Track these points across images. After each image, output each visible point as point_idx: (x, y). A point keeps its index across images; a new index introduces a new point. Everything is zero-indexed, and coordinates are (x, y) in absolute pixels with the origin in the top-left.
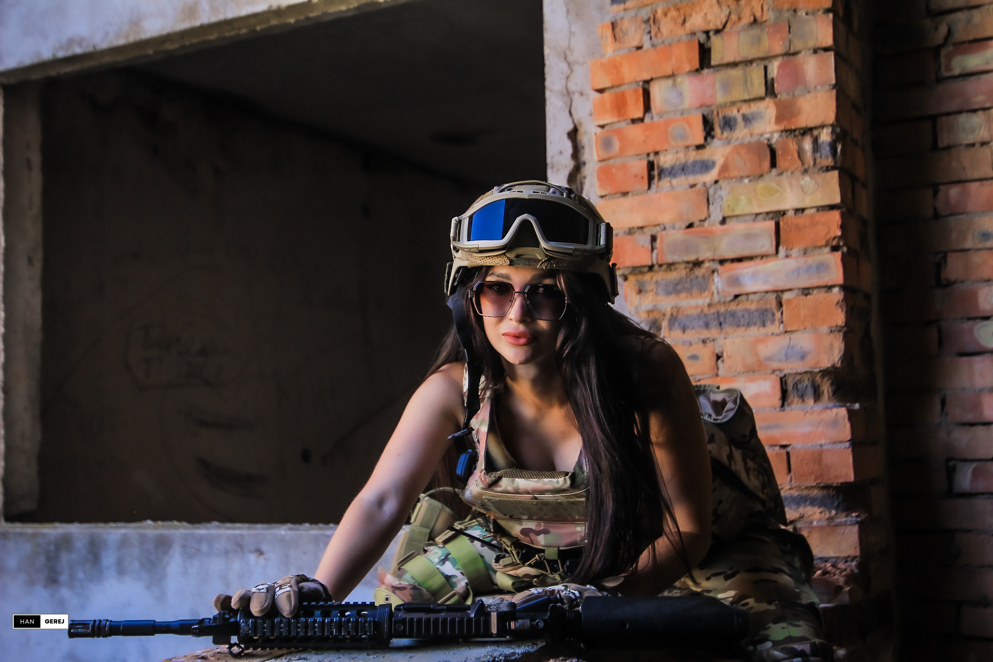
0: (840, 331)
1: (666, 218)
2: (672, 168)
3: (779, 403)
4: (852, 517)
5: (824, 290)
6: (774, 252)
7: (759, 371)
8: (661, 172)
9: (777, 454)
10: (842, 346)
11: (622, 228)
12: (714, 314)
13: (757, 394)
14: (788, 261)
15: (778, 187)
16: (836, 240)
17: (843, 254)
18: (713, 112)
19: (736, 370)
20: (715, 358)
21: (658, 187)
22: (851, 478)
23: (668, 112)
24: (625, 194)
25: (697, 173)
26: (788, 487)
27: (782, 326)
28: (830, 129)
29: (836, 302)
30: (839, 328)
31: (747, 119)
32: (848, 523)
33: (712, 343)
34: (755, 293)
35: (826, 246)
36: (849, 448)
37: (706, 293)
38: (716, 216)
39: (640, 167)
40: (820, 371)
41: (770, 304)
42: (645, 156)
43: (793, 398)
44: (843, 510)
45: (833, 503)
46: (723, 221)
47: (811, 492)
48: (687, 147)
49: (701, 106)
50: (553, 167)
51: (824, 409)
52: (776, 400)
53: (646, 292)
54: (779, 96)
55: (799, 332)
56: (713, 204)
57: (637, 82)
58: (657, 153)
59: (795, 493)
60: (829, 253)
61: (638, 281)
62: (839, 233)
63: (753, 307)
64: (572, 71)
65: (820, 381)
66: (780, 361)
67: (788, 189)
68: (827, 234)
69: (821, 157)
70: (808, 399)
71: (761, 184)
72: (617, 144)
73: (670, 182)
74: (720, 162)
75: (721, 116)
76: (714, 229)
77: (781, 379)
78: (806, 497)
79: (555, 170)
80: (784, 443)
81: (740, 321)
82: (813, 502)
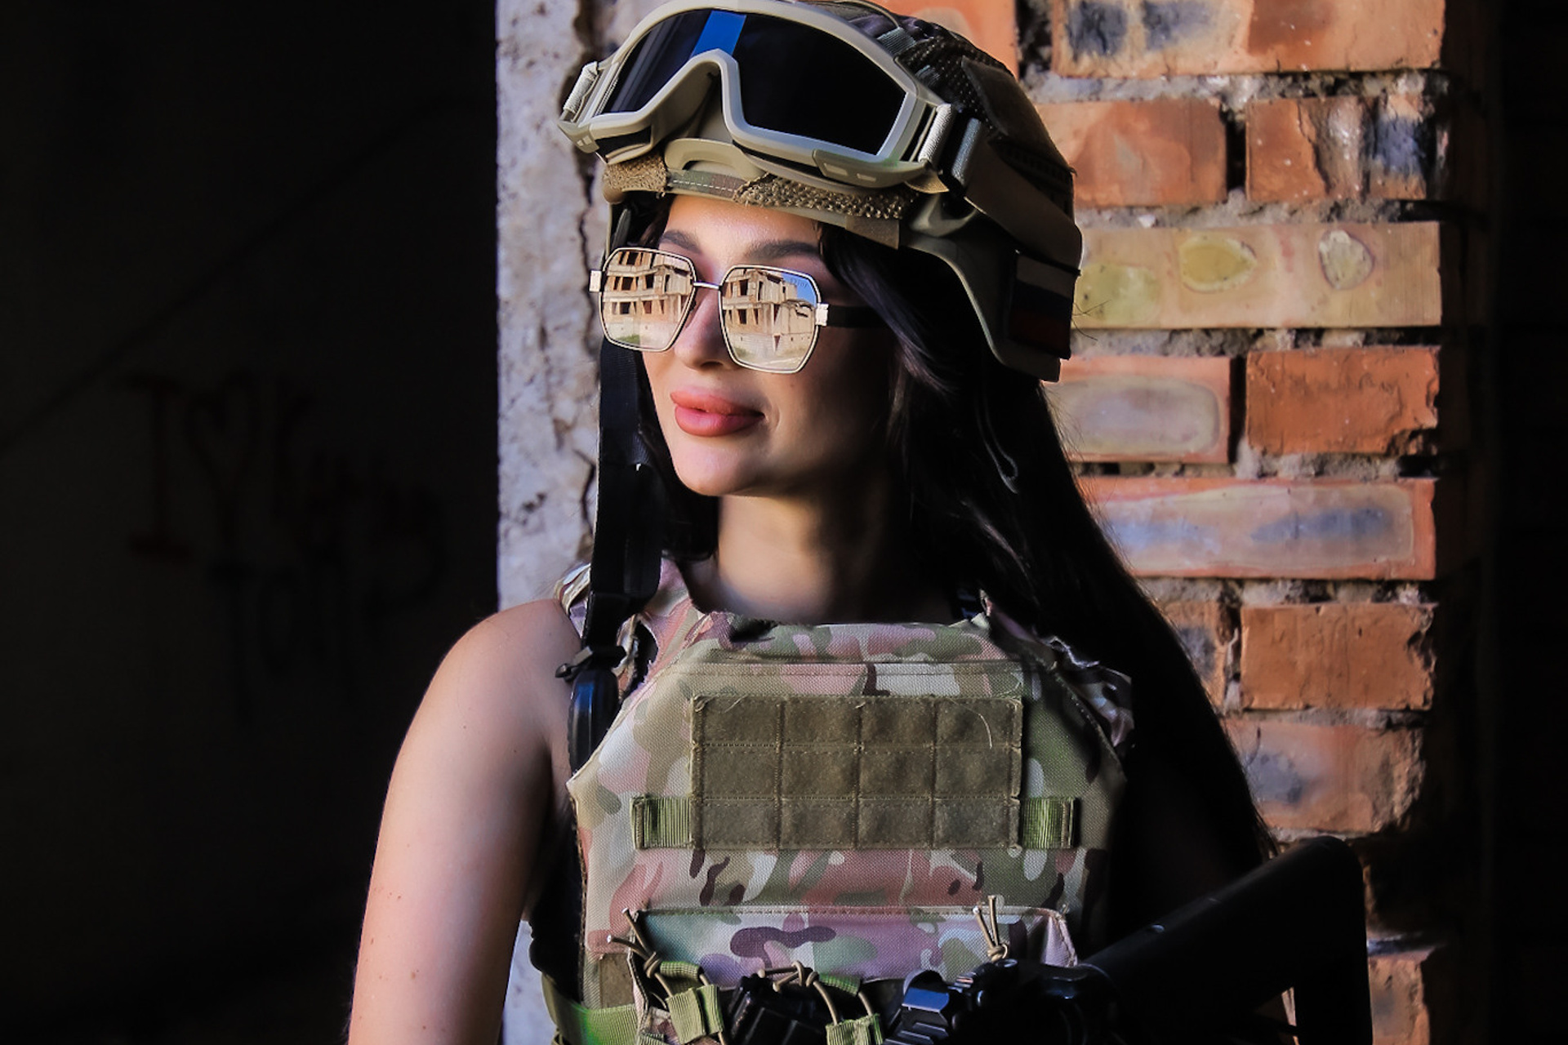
0: (1413, 727)
6: (1224, 458)
10: (1418, 772)
14: (1263, 489)
15: (1246, 253)
16: (1420, 440)
17: (1437, 487)
27: (1234, 689)
28: (1420, 84)
29: (1407, 635)
30: (1411, 719)
35: (1386, 455)
41: (1202, 614)
60: (1395, 479)
62: (1430, 420)
67: (1278, 261)
68: (1392, 418)
69: (1386, 168)
71: (1192, 237)
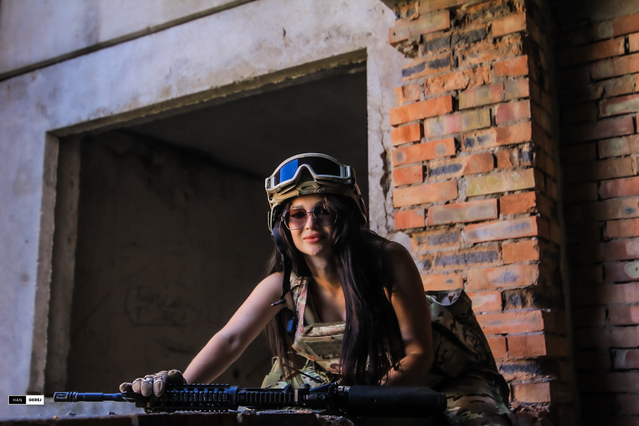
0: (536, 263)
1: (433, 199)
2: (437, 169)
3: (501, 308)
4: (546, 378)
5: (527, 239)
6: (497, 217)
7: (488, 289)
8: (431, 172)
9: (500, 339)
10: (538, 272)
11: (407, 206)
12: (462, 255)
13: (487, 303)
14: (505, 222)
15: (498, 179)
16: (533, 209)
17: (537, 218)
18: (460, 136)
19: (475, 289)
20: (462, 282)
21: (428, 180)
22: (544, 353)
23: (434, 137)
24: (410, 185)
25: (451, 172)
26: (507, 360)
27: (502, 261)
28: (528, 144)
29: (533, 246)
30: (535, 262)
31: (480, 140)
32: (543, 381)
33: (461, 273)
34: (486, 242)
35: (527, 212)
36: (543, 334)
37: (457, 243)
38: (463, 196)
39: (418, 169)
40: (525, 288)
41: (495, 248)
42: (421, 163)
43: (509, 305)
44: (541, 374)
45: (534, 369)
46: (467, 199)
47: (521, 362)
48: (446, 157)
49: (454, 133)
50: (372, 175)
51: (527, 311)
52: (499, 306)
53: (423, 243)
54: (498, 126)
55: (512, 265)
56: (460, 190)
57: (417, 120)
58: (428, 161)
59: (511, 363)
60: (529, 217)
61: (417, 237)
62: (534, 205)
63: (485, 250)
64: (383, 118)
65: (525, 295)
66: (501, 282)
67: (504, 180)
68: (527, 205)
69: (523, 160)
70: (518, 305)
71: (488, 177)
72: (405, 156)
73: (436, 177)
74: (464, 165)
75: (465, 138)
76: (461, 204)
77: (502, 293)
78: (517, 366)
79: (373, 176)
80: (504, 332)
81: (477, 259)
82: (522, 369)
